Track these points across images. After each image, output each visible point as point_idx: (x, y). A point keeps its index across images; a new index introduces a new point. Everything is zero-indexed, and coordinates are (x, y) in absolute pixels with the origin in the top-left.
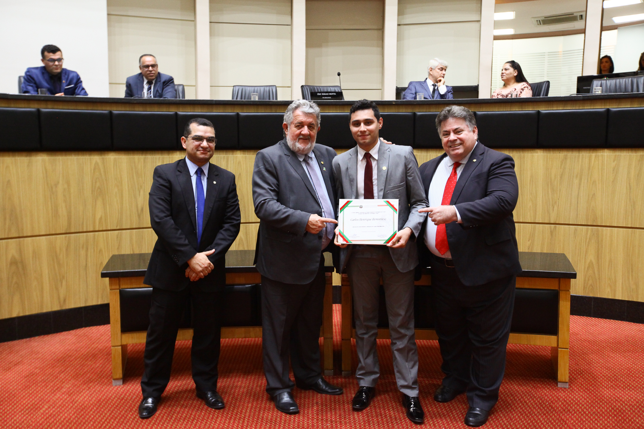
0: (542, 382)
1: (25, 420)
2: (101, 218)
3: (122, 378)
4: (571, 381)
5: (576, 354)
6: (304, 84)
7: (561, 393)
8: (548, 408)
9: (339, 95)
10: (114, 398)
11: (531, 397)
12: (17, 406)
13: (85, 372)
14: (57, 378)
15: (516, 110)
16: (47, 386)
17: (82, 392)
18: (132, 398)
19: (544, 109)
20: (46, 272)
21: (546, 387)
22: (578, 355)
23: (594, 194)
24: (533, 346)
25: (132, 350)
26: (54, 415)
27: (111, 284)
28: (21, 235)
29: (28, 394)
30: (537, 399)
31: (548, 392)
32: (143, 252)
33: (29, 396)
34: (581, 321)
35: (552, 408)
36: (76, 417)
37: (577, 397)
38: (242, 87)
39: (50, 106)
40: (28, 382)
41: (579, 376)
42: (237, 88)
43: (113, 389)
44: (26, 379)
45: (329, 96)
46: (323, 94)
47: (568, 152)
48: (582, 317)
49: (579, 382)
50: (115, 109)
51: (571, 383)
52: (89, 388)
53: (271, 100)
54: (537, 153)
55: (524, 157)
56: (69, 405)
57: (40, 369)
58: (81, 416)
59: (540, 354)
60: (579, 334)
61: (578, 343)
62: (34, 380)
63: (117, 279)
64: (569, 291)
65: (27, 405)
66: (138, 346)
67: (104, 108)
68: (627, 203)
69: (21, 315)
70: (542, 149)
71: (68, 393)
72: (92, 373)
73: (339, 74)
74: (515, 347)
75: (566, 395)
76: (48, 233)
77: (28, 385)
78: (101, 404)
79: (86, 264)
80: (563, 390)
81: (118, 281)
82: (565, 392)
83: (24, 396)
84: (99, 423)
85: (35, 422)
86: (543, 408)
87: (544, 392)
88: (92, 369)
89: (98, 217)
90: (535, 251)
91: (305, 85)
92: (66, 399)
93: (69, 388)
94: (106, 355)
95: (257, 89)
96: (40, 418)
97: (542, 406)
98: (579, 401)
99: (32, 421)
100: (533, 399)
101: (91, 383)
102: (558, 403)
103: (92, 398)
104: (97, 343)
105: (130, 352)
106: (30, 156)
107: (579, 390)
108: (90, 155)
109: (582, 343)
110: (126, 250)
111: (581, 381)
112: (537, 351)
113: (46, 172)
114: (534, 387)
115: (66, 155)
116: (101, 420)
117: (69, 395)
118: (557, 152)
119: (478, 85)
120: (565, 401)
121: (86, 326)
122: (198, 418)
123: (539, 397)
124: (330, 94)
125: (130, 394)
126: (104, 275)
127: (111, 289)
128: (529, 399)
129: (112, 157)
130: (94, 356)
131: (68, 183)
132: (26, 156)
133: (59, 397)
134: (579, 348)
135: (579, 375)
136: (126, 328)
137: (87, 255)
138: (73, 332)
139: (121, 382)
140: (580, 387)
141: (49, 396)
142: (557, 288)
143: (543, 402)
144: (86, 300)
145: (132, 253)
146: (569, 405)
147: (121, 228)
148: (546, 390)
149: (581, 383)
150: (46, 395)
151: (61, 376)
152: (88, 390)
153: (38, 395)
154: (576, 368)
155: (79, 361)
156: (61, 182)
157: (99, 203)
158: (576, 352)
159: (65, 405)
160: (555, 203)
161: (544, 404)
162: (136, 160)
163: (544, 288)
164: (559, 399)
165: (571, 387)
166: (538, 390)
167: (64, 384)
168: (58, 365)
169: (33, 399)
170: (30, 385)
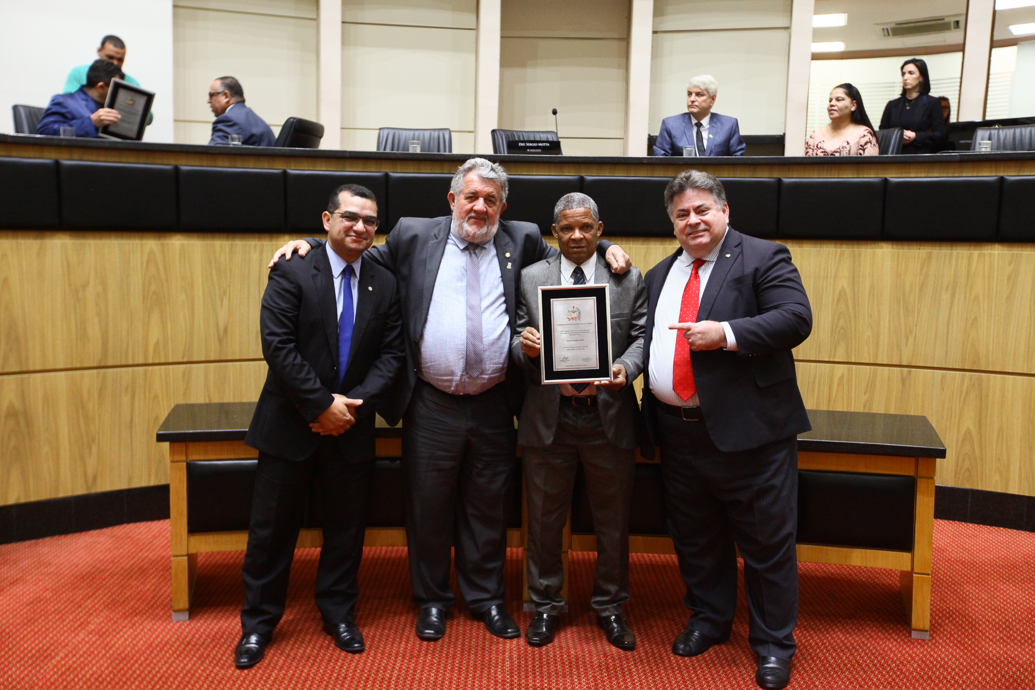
0: (885, 628)
1: (27, 675)
2: (157, 343)
3: (187, 610)
4: (935, 628)
5: (941, 584)
6: (496, 127)
7: (917, 648)
8: (895, 673)
9: (555, 146)
10: (175, 642)
11: (866, 654)
12: (14, 653)
13: (127, 598)
14: (80, 606)
15: (849, 176)
16: (64, 620)
17: (121, 630)
18: (203, 643)
19: (894, 176)
20: (64, 430)
21: (892, 637)
22: (944, 586)
23: (976, 318)
24: (870, 569)
25: (204, 563)
26: (75, 669)
27: (172, 452)
28: (25, 369)
29: (33, 633)
30: (876, 658)
31: (895, 646)
32: (226, 400)
33: (33, 636)
34: (950, 528)
35: (902, 672)
36: (111, 672)
37: (943, 656)
38: (393, 131)
39: (76, 156)
40: (32, 613)
41: (947, 621)
42: (386, 132)
43: (172, 627)
44: (28, 607)
45: (538, 147)
46: (528, 144)
47: (933, 248)
48: (951, 521)
49: (947, 631)
50: (184, 163)
51: (934, 632)
52: (134, 625)
53: (442, 153)
54: (882, 248)
55: (860, 255)
56: (99, 652)
57: (52, 592)
58: (119, 672)
59: (882, 582)
60: (947, 550)
61: (945, 565)
62: (42, 610)
63: (183, 445)
64: (932, 478)
65: (30, 651)
66: (215, 557)
67: (166, 162)
68: (1030, 333)
69: (23, 501)
70: (890, 243)
71: (97, 633)
72: (138, 600)
73: (555, 112)
74: (840, 569)
75: (925, 653)
76: (69, 366)
77: (32, 618)
78: (152, 652)
79: (132, 419)
80: (920, 644)
81: (184, 450)
82: (923, 646)
83: (25, 636)
84: (149, 683)
85: (42, 679)
86: (886, 672)
87: (888, 646)
88: (138, 593)
89: (152, 341)
90: (874, 411)
91: (498, 130)
92: (95, 643)
93: (100, 624)
94: (162, 571)
95: (419, 134)
96: (51, 673)
97: (884, 669)
98: (946, 663)
99: (38, 678)
100: (869, 658)
101: (136, 616)
102: (912, 666)
103: (138, 642)
104: (148, 550)
105: (202, 565)
106: (43, 238)
107: (947, 644)
108: (141, 238)
109: (951, 565)
110: (198, 397)
111: (951, 628)
112: (878, 578)
113: (68, 266)
114: (872, 637)
115: (101, 238)
116: (152, 679)
117: (101, 636)
118: (915, 247)
119: (784, 134)
120: (923, 662)
121: (128, 522)
122: (313, 679)
123: (879, 654)
124: (540, 144)
125: (201, 636)
126: (161, 438)
127: (172, 462)
128: (863, 657)
129: (177, 243)
130: (142, 572)
131: (104, 284)
132: (36, 238)
133: (83, 639)
134: (946, 573)
135: (948, 618)
136: (197, 525)
137: (133, 404)
138: (108, 531)
139: (185, 616)
140: (949, 639)
141: (67, 637)
142: (912, 474)
143: (886, 662)
144: (130, 479)
145: (207, 401)
146: (930, 669)
147: (191, 360)
148: (891, 643)
149: (950, 632)
150: (62, 635)
151: (86, 604)
152: (131, 628)
153: (47, 635)
154: (942, 607)
155: (117, 579)
156: (92, 283)
157: (155, 317)
158: (942, 579)
159: (93, 652)
160: (911, 331)
161: (889, 665)
162: (218, 248)
163: (892, 473)
164: (913, 658)
165: (933, 638)
166: (878, 643)
167: (92, 617)
168: (82, 585)
169: (40, 642)
170: (36, 618)
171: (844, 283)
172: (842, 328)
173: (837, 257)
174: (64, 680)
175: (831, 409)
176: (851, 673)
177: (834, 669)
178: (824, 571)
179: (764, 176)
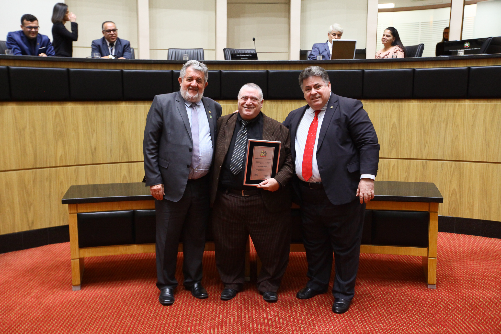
0: (415, 284)
1: (1, 319)
2: (61, 156)
3: (80, 285)
4: (439, 283)
5: (442, 262)
6: (226, 47)
7: (430, 293)
8: (420, 305)
9: (254, 56)
10: (74, 301)
11: (406, 296)
13: (50, 280)
14: (27, 285)
15: (396, 68)
16: (19, 292)
17: (47, 296)
18: (88, 300)
19: (418, 67)
20: (17, 199)
21: (418, 288)
23: (457, 135)
24: (408, 257)
26: (25, 315)
27: (70, 209)
29: (4, 298)
30: (411, 298)
31: (420, 292)
32: (96, 183)
33: (4, 300)
34: (446, 236)
35: (423, 304)
36: (43, 316)
37: (442, 296)
38: (175, 50)
39: (17, 64)
40: (3, 289)
41: (444, 280)
42: (172, 50)
43: (73, 293)
44: (1, 286)
45: (246, 57)
46: (241, 55)
47: (437, 102)
48: (447, 233)
49: (444, 284)
50: (72, 67)
51: (438, 285)
52: (54, 293)
54: (413, 103)
55: (402, 106)
56: (37, 307)
57: (13, 278)
58: (47, 315)
59: (414, 262)
60: (444, 246)
61: (443, 253)
62: (8, 287)
63: (75, 205)
64: (437, 212)
65: (3, 307)
66: (93, 259)
67: (62, 66)
68: (483, 142)
70: (417, 100)
71: (36, 297)
72: (56, 281)
73: (254, 39)
74: (394, 257)
75: (434, 295)
76: (18, 168)
77: (3, 291)
78: (63, 305)
79: (50, 193)
80: (432, 291)
81: (76, 207)
82: (433, 292)
84: (62, 320)
85: (9, 320)
86: (416, 304)
88: (56, 278)
89: (59, 155)
90: (410, 181)
91: (227, 49)
92: (34, 302)
93: (37, 293)
94: (67, 267)
95: (188, 51)
96: (13, 317)
98: (444, 299)
99: (7, 320)
100: (408, 298)
101: (55, 289)
102: (428, 301)
103: (56, 301)
104: (60, 257)
105: (87, 263)
106: (2, 105)
107: (444, 290)
108: (52, 104)
109: (446, 253)
110: (82, 182)
111: (446, 283)
112: (412, 260)
113: (16, 119)
114: (409, 288)
115: (31, 105)
116: (63, 318)
117: (37, 299)
118: (428, 102)
119: (366, 49)
120: (433, 299)
121: (50, 243)
122: (142, 316)
123: (413, 296)
124: (247, 55)
125: (87, 297)
126: (64, 202)
127: (70, 213)
128: (405, 298)
129: (70, 107)
130: (57, 267)
131: (34, 128)
133: (29, 300)
134: (444, 257)
135: (445, 278)
136: (83, 244)
137: (50, 186)
138: (40, 248)
139: (79, 288)
140: (445, 288)
141: (21, 300)
142: (427, 210)
144: (50, 223)
145: (87, 184)
146: (436, 302)
147: (78, 164)
148: (418, 291)
149: (446, 285)
150: (18, 299)
151: (30, 283)
152: (52, 294)
153: (11, 299)
154: (442, 273)
155: (45, 271)
156: (28, 127)
157: (60, 144)
158: (442, 260)
159: (34, 306)
160: (427, 143)
161: (417, 301)
162: (90, 109)
163: (418, 210)
164: (428, 298)
165: (438, 288)
166: (412, 291)
167: (33, 290)
168: (28, 274)
169: (8, 302)
170: (5, 291)
171: (395, 120)
172: (394, 142)
173: (391, 108)
174: (20, 320)
175: (389, 181)
176: (399, 305)
177: (391, 304)
178: (387, 258)
179: (356, 69)
